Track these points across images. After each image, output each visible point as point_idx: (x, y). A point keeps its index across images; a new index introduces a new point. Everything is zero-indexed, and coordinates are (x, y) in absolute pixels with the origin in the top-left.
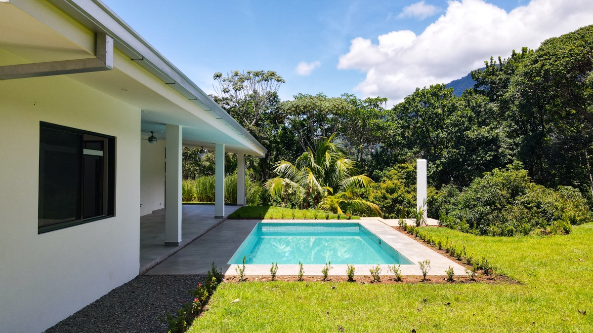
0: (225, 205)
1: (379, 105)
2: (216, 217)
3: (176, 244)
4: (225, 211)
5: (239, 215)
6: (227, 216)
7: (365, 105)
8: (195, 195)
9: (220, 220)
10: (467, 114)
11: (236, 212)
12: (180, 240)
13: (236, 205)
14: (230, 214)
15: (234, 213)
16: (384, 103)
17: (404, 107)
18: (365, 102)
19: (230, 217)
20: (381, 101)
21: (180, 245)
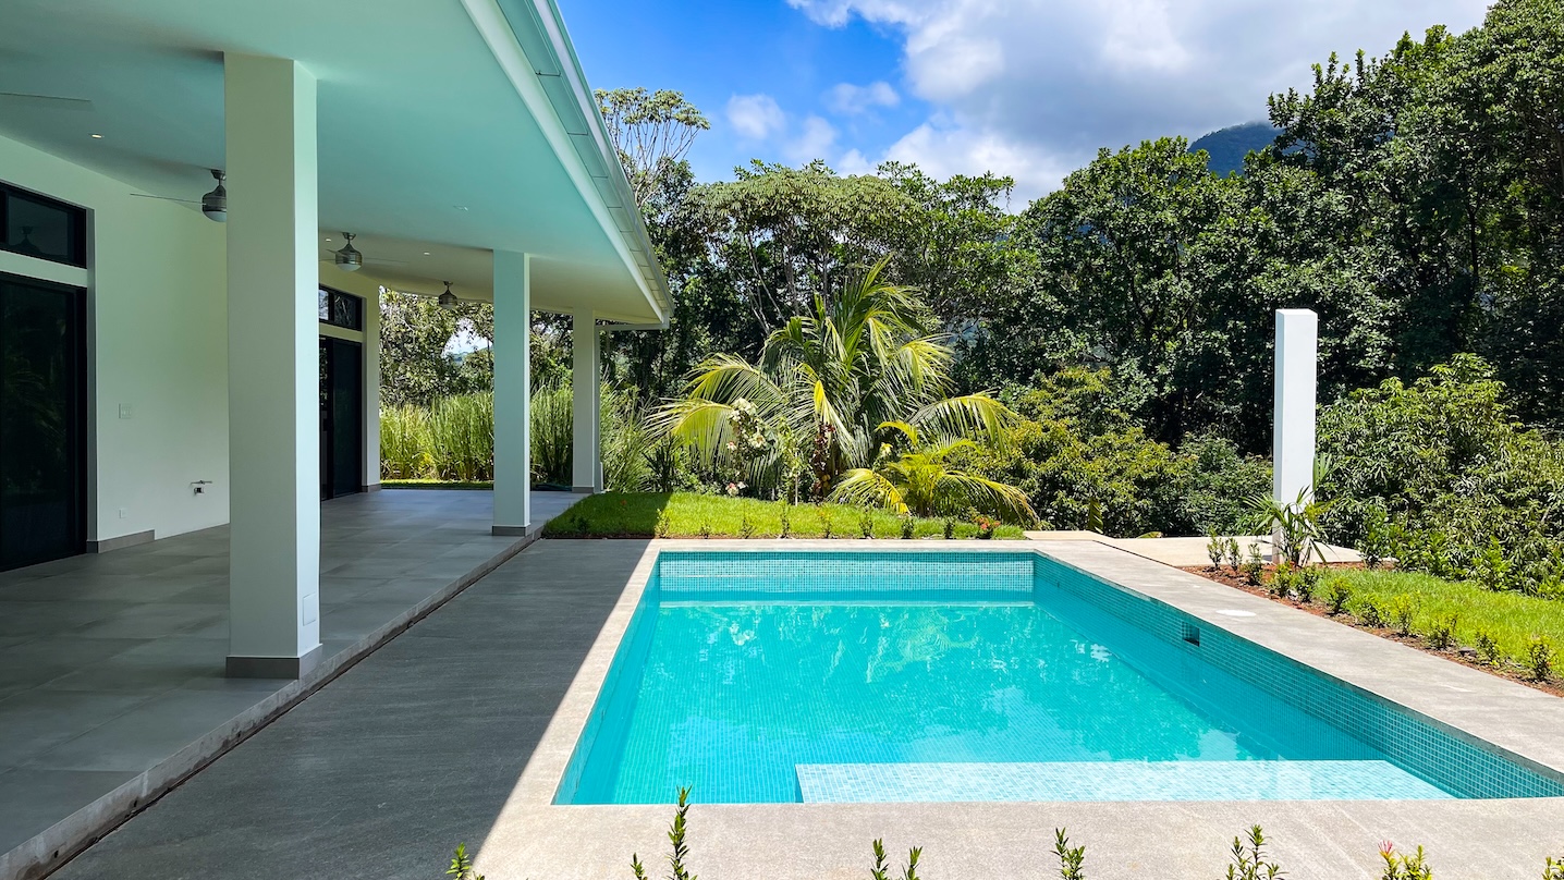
0: (532, 489)
1: (989, 199)
2: (497, 532)
3: (288, 668)
4: (530, 510)
5: (584, 524)
6: (542, 525)
7: (946, 199)
8: (429, 458)
9: (511, 542)
10: (1256, 227)
11: (571, 513)
12: (308, 640)
13: (570, 490)
14: (550, 518)
15: (565, 515)
16: (1003, 193)
17: (1067, 204)
18: (948, 188)
19: (550, 532)
20: (994, 186)
21: (304, 670)
